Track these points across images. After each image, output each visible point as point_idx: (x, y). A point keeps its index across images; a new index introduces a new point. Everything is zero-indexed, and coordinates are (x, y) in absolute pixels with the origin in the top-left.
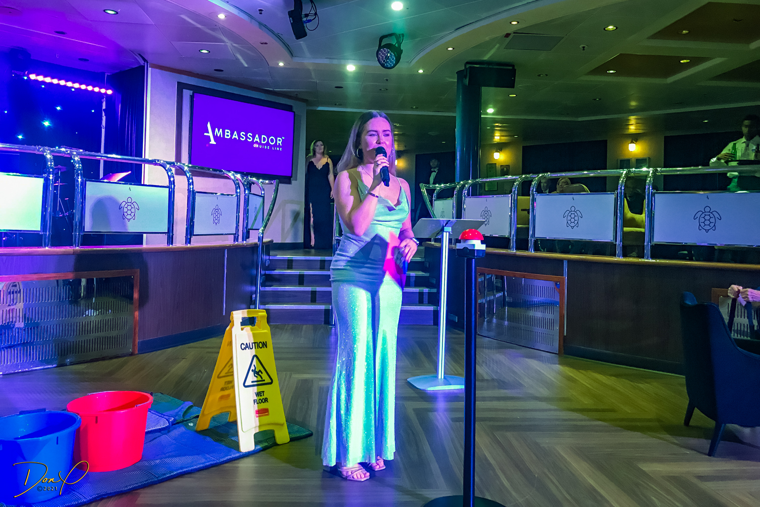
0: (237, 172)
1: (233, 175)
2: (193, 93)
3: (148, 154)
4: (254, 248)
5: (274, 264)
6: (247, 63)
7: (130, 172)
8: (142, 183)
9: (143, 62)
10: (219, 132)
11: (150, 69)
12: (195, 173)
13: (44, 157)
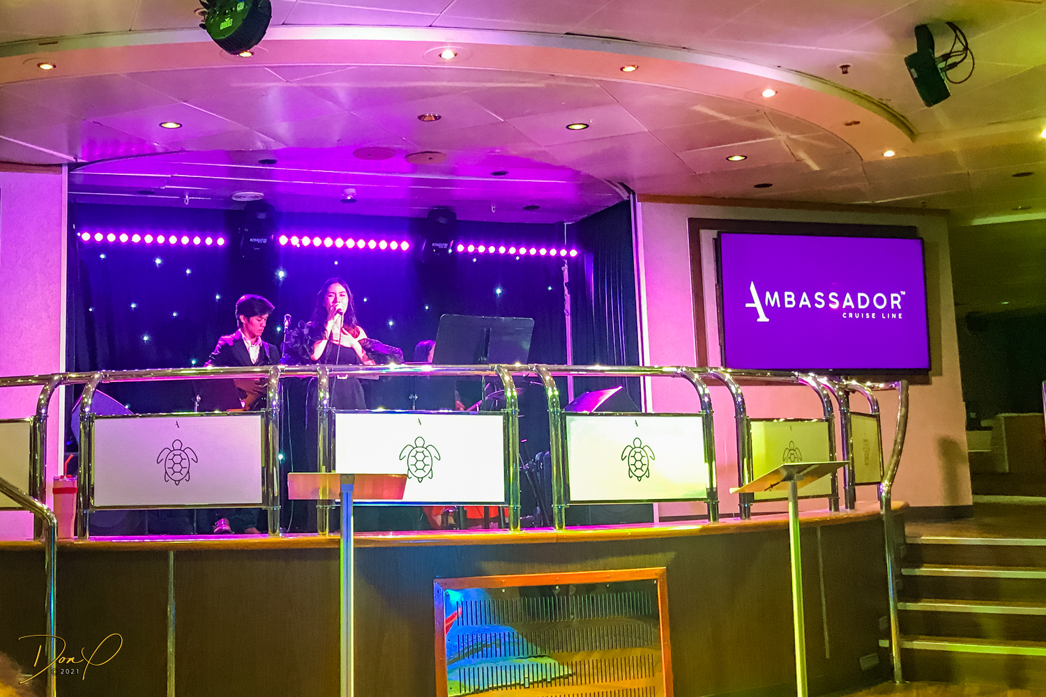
1: (814, 379)
2: (719, 234)
3: (648, 359)
4: (873, 521)
5: (916, 554)
6: (818, 164)
7: (621, 387)
9: (627, 194)
10: (772, 298)
11: (639, 204)
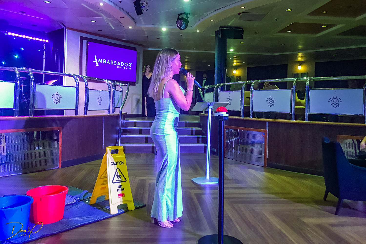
0: (109, 80)
1: (107, 81)
2: (88, 41)
3: (66, 71)
4: (118, 116)
5: (127, 124)
6: (114, 27)
7: (57, 80)
8: (63, 85)
9: (64, 27)
10: (100, 60)
11: (67, 30)
12: (89, 81)
13: (14, 73)
